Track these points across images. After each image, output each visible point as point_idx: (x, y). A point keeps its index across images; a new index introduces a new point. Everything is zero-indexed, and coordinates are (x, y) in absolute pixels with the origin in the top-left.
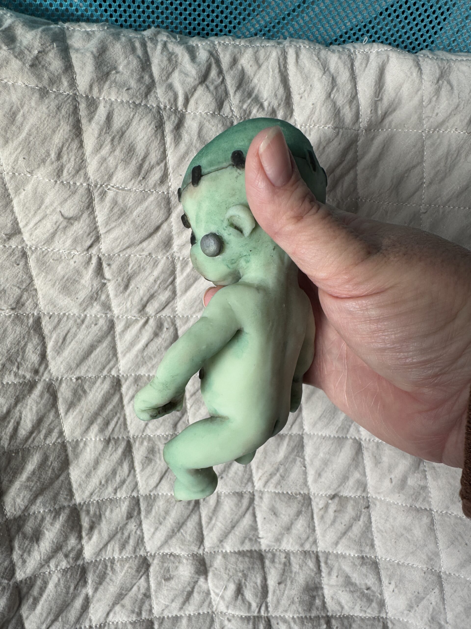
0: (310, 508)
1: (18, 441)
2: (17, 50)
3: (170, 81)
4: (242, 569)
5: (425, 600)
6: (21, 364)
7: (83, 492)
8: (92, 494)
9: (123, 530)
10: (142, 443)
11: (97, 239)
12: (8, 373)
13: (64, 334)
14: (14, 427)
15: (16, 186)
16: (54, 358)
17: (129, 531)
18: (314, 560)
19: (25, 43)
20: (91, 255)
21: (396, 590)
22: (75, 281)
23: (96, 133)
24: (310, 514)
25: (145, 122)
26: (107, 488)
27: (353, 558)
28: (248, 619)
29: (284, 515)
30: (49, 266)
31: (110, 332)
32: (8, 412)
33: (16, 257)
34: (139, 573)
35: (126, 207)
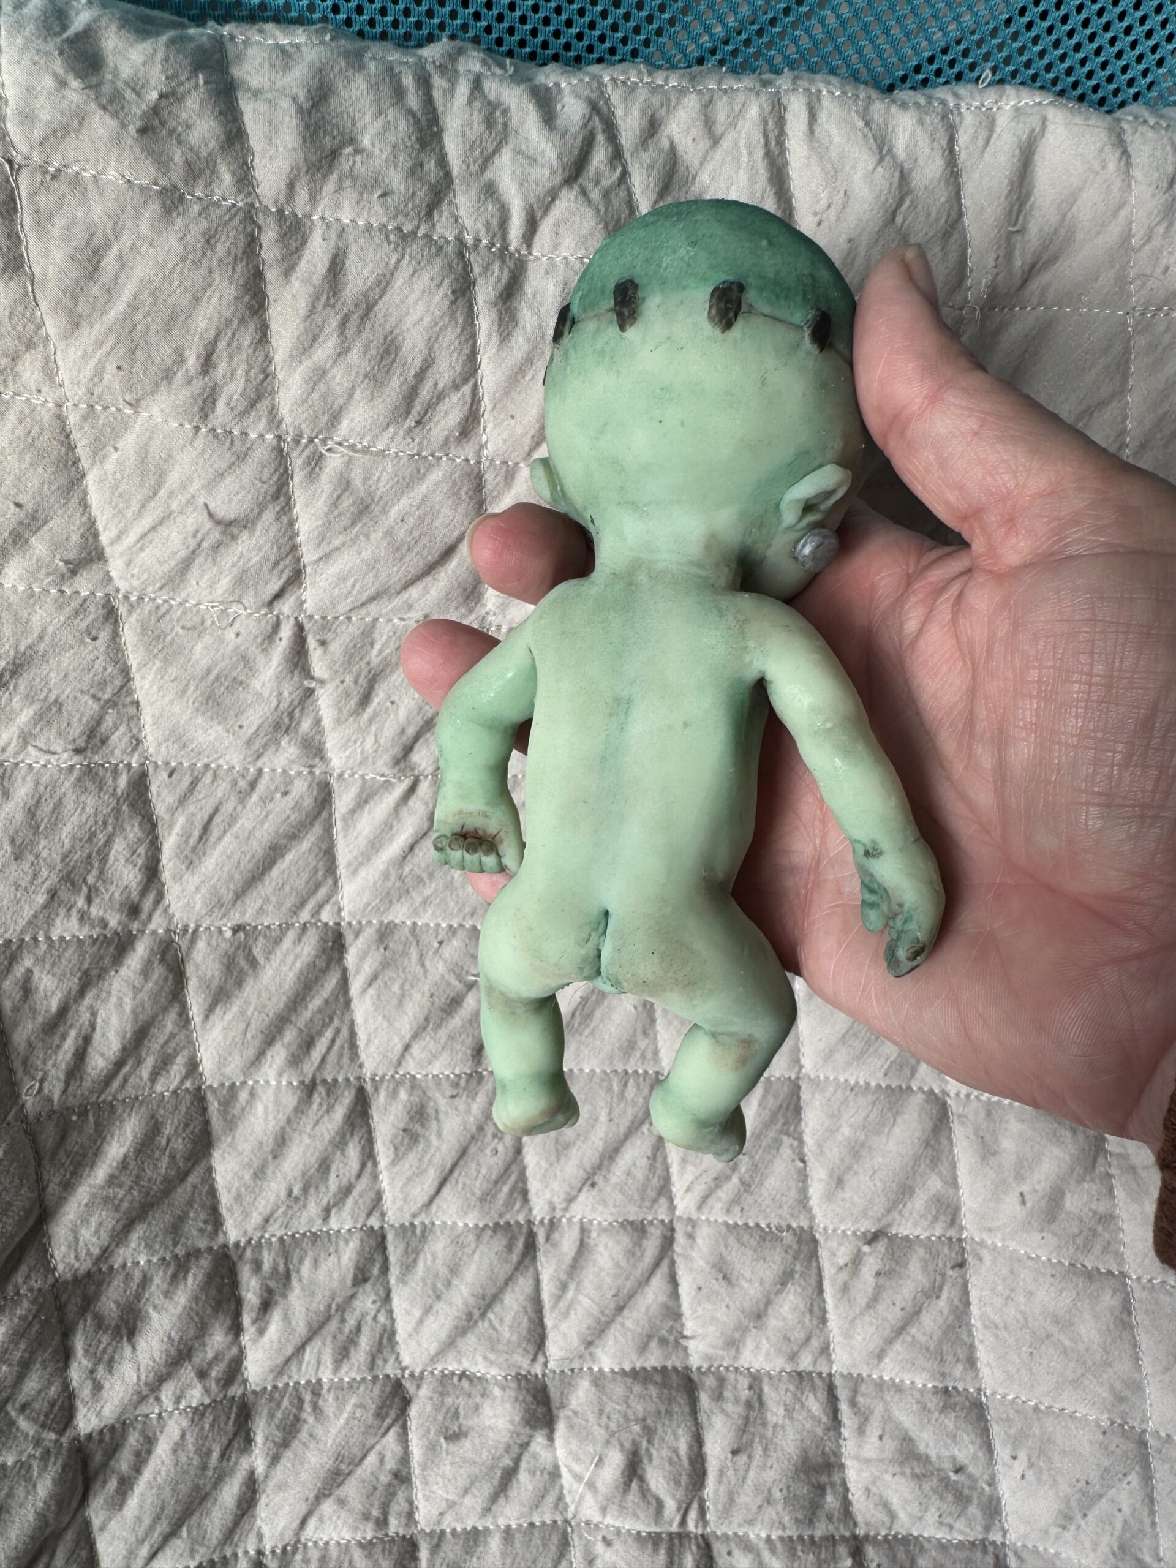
0: (814, 1264)
1: (87, 1084)
2: (106, 89)
3: (489, 175)
4: (640, 1416)
5: (1104, 1500)
6: (97, 890)
7: (246, 1214)
8: (267, 1221)
9: (343, 1311)
10: (394, 1094)
11: (296, 577)
12: (62, 911)
13: (206, 818)
14: (77, 1050)
15: (97, 438)
16: (178, 877)
17: (357, 1314)
18: (822, 1395)
19: (126, 72)
20: (278, 617)
21: (1030, 1475)
22: (237, 683)
23: (303, 306)
24: (813, 1280)
25: (425, 278)
26: (304, 1206)
27: (923, 1391)
28: (655, 1540)
29: (750, 1281)
30: (172, 643)
31: (319, 813)
32: (63, 1011)
33: (89, 620)
34: (383, 1420)
35: (371, 494)
